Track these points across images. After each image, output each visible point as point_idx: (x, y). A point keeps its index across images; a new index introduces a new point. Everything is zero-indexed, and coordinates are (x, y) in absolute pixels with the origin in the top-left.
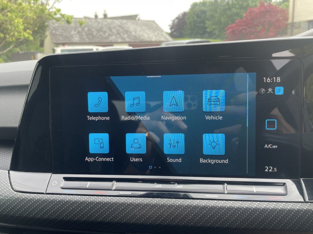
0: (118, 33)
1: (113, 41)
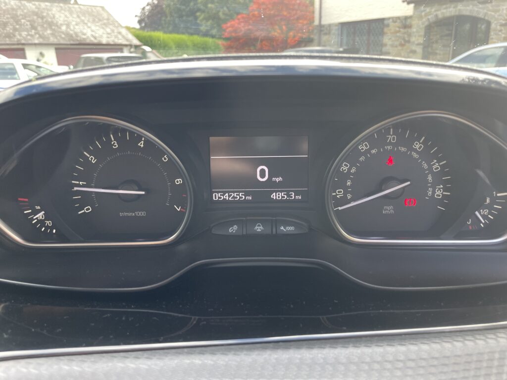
0: (33, 27)
1: (23, 42)
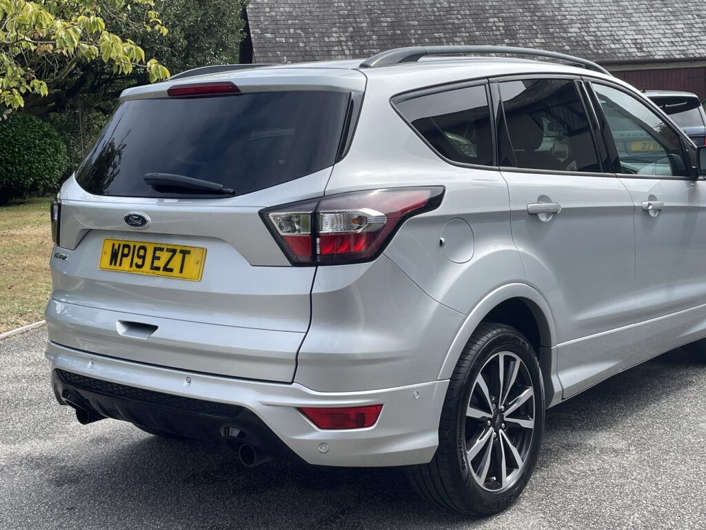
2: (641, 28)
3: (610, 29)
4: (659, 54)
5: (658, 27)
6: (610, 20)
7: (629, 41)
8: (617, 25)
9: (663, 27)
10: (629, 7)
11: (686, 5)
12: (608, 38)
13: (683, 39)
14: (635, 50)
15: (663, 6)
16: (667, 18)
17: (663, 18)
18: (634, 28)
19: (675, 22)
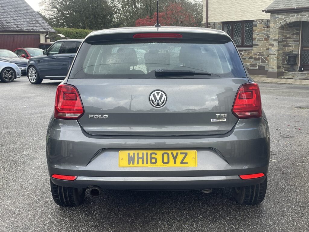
2: (15, 19)
3: (5, 18)
4: (25, 29)
5: (21, 19)
6: (3, 15)
7: (13, 23)
8: (6, 17)
9: (22, 19)
10: (8, 11)
11: (27, 12)
12: (5, 21)
13: (31, 24)
14: (16, 27)
15: (19, 11)
16: (22, 16)
17: (21, 16)
18: (13, 19)
19: (26, 18)
